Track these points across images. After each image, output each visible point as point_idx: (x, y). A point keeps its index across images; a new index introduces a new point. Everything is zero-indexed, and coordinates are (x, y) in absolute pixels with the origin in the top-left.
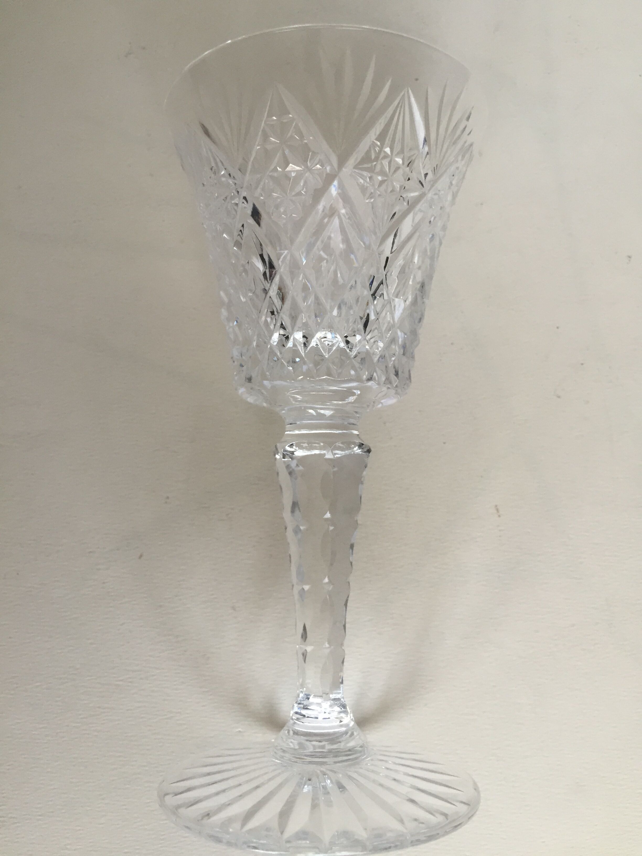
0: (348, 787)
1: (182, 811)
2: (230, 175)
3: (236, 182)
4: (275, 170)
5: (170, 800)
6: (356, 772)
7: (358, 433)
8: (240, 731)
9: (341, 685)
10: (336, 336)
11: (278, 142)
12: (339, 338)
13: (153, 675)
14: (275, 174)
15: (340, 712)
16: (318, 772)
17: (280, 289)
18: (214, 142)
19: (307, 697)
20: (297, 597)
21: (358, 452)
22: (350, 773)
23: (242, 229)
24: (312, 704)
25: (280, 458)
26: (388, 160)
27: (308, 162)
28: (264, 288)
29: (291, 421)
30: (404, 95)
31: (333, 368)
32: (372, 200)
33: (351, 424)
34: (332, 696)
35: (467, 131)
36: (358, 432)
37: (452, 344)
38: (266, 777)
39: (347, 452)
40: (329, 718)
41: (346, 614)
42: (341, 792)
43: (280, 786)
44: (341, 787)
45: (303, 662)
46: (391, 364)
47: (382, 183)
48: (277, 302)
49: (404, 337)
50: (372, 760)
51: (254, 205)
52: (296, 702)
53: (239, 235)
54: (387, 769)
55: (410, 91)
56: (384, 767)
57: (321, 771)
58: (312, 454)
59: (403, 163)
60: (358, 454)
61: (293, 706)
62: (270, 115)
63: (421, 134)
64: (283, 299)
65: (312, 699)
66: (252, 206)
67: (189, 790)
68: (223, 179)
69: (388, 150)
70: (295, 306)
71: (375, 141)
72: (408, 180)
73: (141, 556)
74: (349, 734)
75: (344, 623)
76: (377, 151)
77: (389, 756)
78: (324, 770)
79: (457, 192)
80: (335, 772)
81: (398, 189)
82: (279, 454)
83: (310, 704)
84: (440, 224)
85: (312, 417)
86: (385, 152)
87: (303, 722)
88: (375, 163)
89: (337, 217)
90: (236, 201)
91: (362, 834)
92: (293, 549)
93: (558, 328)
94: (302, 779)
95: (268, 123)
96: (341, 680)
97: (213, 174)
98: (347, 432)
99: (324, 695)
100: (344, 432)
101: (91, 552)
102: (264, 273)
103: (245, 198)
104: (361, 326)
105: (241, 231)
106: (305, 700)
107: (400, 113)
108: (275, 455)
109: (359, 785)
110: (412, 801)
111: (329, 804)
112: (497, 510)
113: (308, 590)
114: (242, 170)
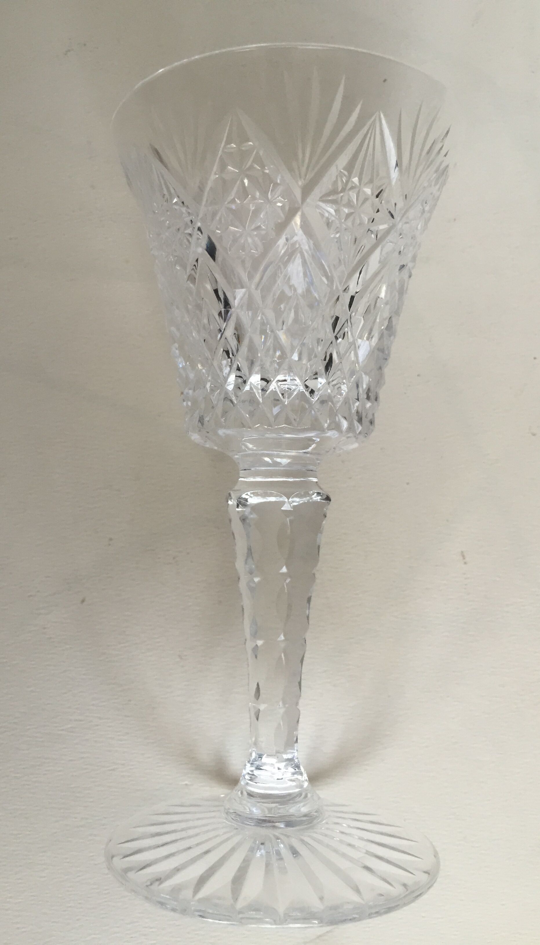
0: (301, 853)
1: (131, 875)
2: (183, 203)
3: (190, 211)
4: (233, 201)
5: (119, 863)
6: (309, 836)
7: (317, 481)
8: (186, 785)
9: (296, 745)
10: (295, 378)
11: (237, 171)
12: (298, 381)
13: (97, 725)
14: (234, 207)
15: (293, 774)
16: (271, 836)
17: (236, 329)
18: (166, 166)
19: (259, 756)
20: (250, 651)
21: (316, 500)
22: (302, 837)
23: (196, 264)
24: (265, 764)
25: (233, 505)
26: (357, 190)
27: (269, 194)
28: (219, 328)
29: (246, 467)
30: (375, 120)
31: (292, 416)
32: (338, 236)
33: (309, 471)
34: (285, 756)
35: (443, 152)
36: (316, 479)
37: (418, 375)
38: (218, 840)
39: (305, 499)
40: (282, 779)
41: (302, 670)
42: (295, 857)
43: (233, 850)
44: (295, 853)
45: (255, 719)
46: (354, 410)
47: (348, 216)
48: (233, 343)
49: (369, 381)
50: (327, 823)
51: (209, 238)
52: (249, 762)
53: (193, 269)
54: (342, 833)
55: (382, 116)
56: (338, 831)
57: (274, 836)
58: (267, 501)
59: (372, 194)
60: (316, 502)
61: (246, 765)
62: (228, 142)
63: (393, 160)
64: (239, 339)
65: (265, 759)
66: (207, 238)
67: (139, 851)
68: (176, 207)
69: (356, 180)
70: (252, 348)
71: (342, 171)
72: (377, 212)
73: (83, 601)
74: (303, 796)
75: (299, 680)
76: (344, 181)
77: (344, 818)
78: (277, 834)
79: (429, 219)
80: (288, 836)
81: (366, 222)
82: (232, 500)
83: (262, 764)
84: (410, 255)
85: (268, 464)
86: (353, 182)
87: (256, 783)
88: (342, 194)
89: (299, 255)
90: (189, 231)
91: (317, 906)
92: (247, 602)
93: (535, 358)
94: (254, 842)
95: (226, 150)
96: (295, 739)
97: (165, 202)
98: (305, 479)
99: (277, 754)
100: (302, 480)
101: (31, 596)
102: (219, 313)
103: (199, 229)
104: (322, 368)
105: (195, 265)
106: (258, 760)
107: (370, 138)
108: (228, 502)
109: (313, 850)
110: (367, 868)
111: (283, 870)
112: (464, 557)
113: (262, 645)
114: (198, 198)
